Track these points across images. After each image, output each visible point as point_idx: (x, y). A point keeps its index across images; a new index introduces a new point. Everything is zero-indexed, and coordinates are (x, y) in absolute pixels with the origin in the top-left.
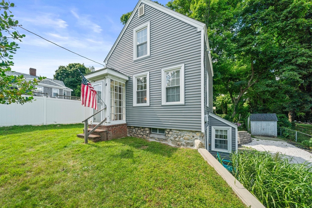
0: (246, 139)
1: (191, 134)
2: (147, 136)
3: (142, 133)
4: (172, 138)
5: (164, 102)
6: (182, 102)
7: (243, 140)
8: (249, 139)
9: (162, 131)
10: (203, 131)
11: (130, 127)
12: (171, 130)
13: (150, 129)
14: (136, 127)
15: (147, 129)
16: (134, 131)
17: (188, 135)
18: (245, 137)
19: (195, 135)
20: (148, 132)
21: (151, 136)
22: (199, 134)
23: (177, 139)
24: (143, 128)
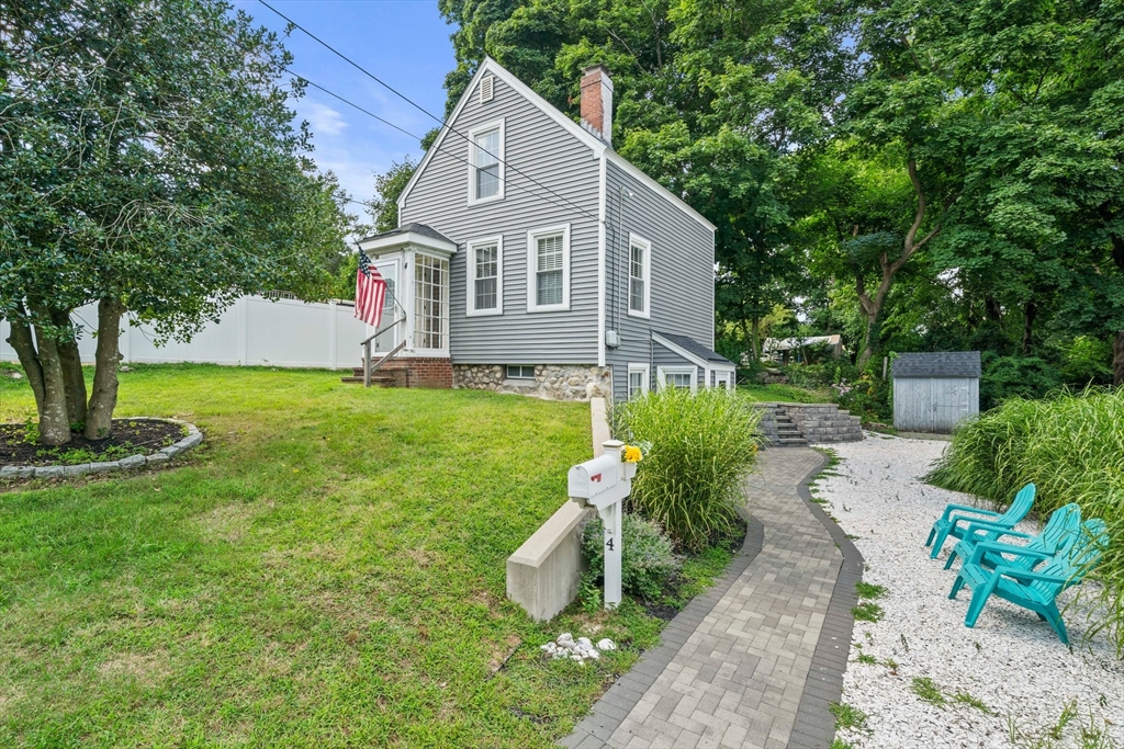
0: (830, 429)
1: (582, 372)
2: (498, 384)
3: (486, 380)
4: (547, 384)
5: (532, 306)
6: (565, 305)
7: (821, 429)
8: (845, 429)
9: (529, 370)
10: (602, 362)
11: (460, 365)
12: (545, 365)
13: (504, 367)
14: (475, 365)
15: (497, 368)
16: (469, 375)
17: (575, 374)
18: (829, 423)
19: (587, 372)
20: (498, 375)
21: (506, 383)
22: (594, 370)
23: (556, 386)
24: (488, 366)
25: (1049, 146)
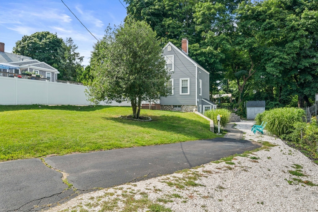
0: (234, 119)
1: (192, 107)
2: (172, 109)
3: (169, 108)
4: (184, 109)
5: (181, 93)
6: (188, 93)
9: (180, 106)
10: (196, 105)
11: (162, 105)
12: (184, 105)
13: (173, 106)
14: (166, 105)
15: (172, 106)
16: (165, 107)
17: (191, 107)
18: (233, 117)
19: (193, 107)
20: (172, 107)
21: (174, 109)
22: (195, 106)
23: (186, 109)
24: (170, 105)
25: (277, 56)
